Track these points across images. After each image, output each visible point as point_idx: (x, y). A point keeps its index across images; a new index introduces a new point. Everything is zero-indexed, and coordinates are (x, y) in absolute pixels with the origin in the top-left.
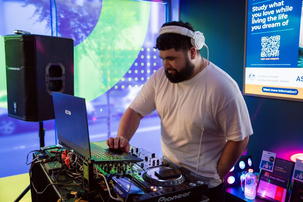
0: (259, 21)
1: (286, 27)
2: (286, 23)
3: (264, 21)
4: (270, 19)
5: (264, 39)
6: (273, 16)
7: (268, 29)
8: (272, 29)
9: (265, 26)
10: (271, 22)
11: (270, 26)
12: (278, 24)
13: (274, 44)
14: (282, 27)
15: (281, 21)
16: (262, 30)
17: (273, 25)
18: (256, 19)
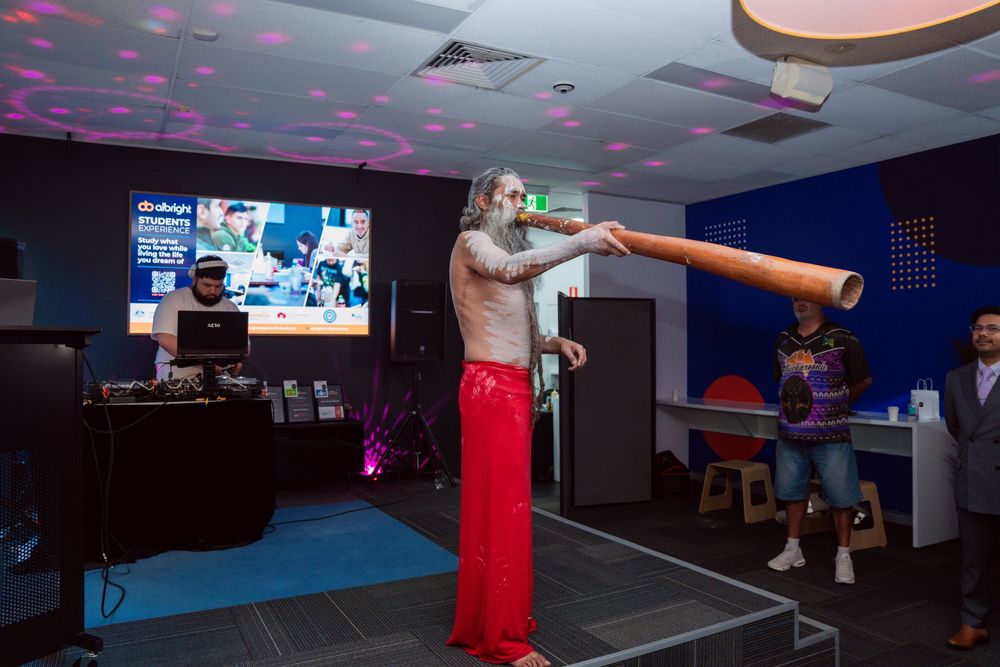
0: (148, 254)
1: (180, 265)
2: (181, 262)
3: (155, 255)
4: (161, 254)
5: (155, 274)
6: (166, 252)
7: (159, 264)
8: (164, 265)
9: (156, 261)
10: (164, 258)
11: (162, 261)
12: (173, 261)
13: (168, 280)
14: (176, 265)
15: (176, 259)
16: (152, 264)
17: (166, 261)
18: (144, 251)
